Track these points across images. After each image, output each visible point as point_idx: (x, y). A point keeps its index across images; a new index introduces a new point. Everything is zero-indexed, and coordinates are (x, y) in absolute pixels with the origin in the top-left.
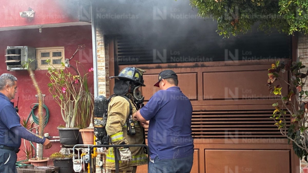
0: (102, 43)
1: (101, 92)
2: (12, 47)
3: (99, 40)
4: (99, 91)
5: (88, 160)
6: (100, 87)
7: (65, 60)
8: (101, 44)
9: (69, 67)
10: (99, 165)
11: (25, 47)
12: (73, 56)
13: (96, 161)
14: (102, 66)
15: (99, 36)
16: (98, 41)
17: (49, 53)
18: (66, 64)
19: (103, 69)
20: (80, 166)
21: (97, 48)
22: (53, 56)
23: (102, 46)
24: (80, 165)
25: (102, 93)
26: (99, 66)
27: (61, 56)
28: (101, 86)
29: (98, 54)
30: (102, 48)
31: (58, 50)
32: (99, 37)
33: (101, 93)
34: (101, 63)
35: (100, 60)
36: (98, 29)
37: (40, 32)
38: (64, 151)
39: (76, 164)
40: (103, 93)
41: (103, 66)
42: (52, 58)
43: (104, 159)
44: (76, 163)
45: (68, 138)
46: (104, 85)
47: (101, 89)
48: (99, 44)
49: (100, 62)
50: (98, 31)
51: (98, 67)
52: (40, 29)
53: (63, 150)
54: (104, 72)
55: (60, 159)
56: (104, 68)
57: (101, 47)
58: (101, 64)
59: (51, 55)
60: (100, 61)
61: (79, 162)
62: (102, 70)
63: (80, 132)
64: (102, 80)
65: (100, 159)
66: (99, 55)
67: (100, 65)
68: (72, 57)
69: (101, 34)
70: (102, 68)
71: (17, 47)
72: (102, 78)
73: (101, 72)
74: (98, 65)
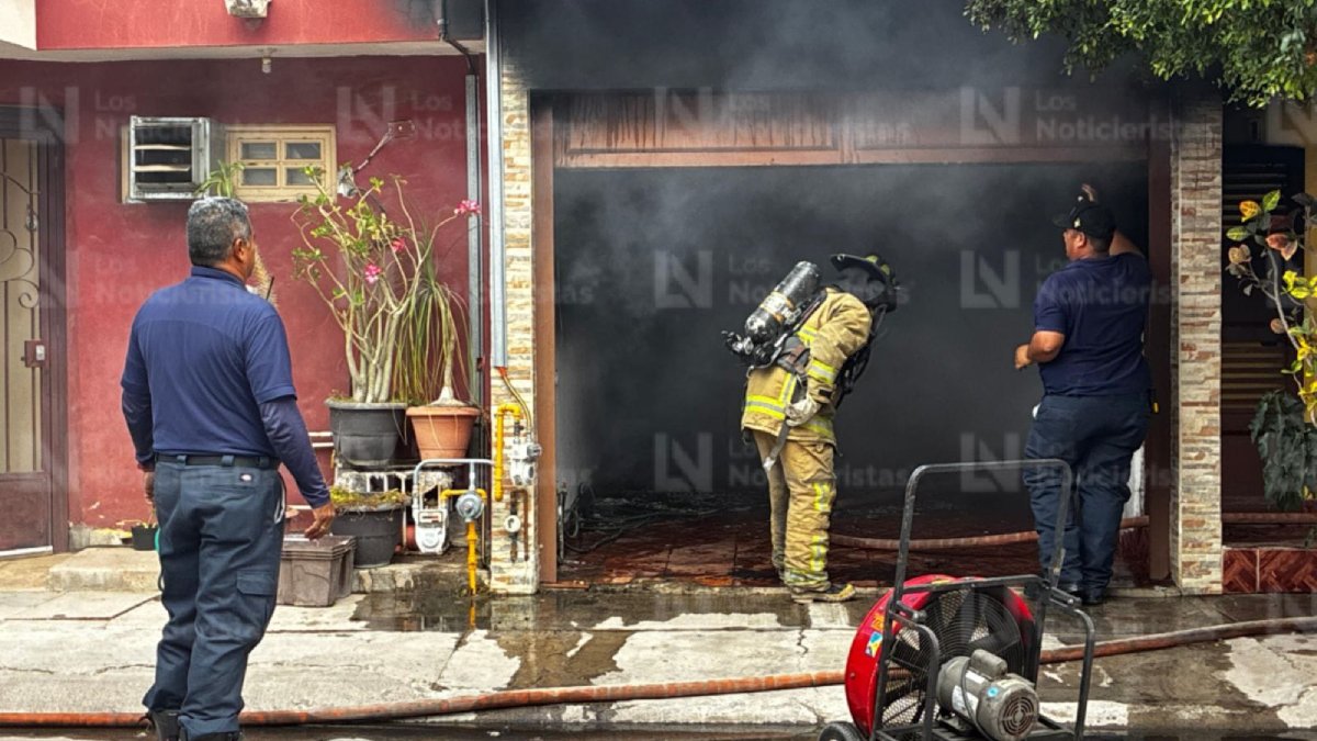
0: (521, 117)
1: (516, 281)
2: (149, 119)
3: (511, 106)
4: (508, 279)
5: (472, 513)
6: (512, 266)
7: (338, 170)
8: (517, 121)
9: (351, 197)
10: (510, 526)
11: (201, 120)
12: (370, 159)
13: (494, 514)
14: (519, 196)
15: (510, 93)
16: (506, 109)
17: (272, 147)
18: (342, 185)
19: (522, 204)
20: (440, 533)
21: (505, 134)
22: (289, 156)
23: (520, 126)
24: (438, 529)
25: (521, 286)
26: (509, 196)
27: (318, 156)
28: (515, 261)
29: (507, 154)
30: (521, 133)
31: (309, 135)
32: (513, 96)
33: (515, 286)
34: (517, 184)
35: (514, 174)
36: (508, 69)
37: (266, 69)
38: (351, 481)
39: (425, 525)
40: (524, 285)
41: (526, 196)
42: (282, 164)
43: (521, 506)
44: (430, 521)
45: (371, 439)
46: (525, 259)
47: (516, 273)
48: (509, 121)
49: (514, 180)
50: (508, 75)
51: (507, 199)
52: (266, 62)
53: (347, 480)
54: (526, 217)
55: (362, 508)
56: (528, 202)
57: (518, 130)
58: (519, 188)
59: (281, 152)
60: (512, 177)
61: (440, 520)
62: (521, 207)
63: (410, 418)
64: (520, 242)
65: (509, 507)
66: (511, 159)
67: (514, 191)
68: (366, 161)
69: (520, 86)
70: (520, 200)
71: (170, 119)
72: (519, 237)
73: (518, 215)
74: (507, 192)
